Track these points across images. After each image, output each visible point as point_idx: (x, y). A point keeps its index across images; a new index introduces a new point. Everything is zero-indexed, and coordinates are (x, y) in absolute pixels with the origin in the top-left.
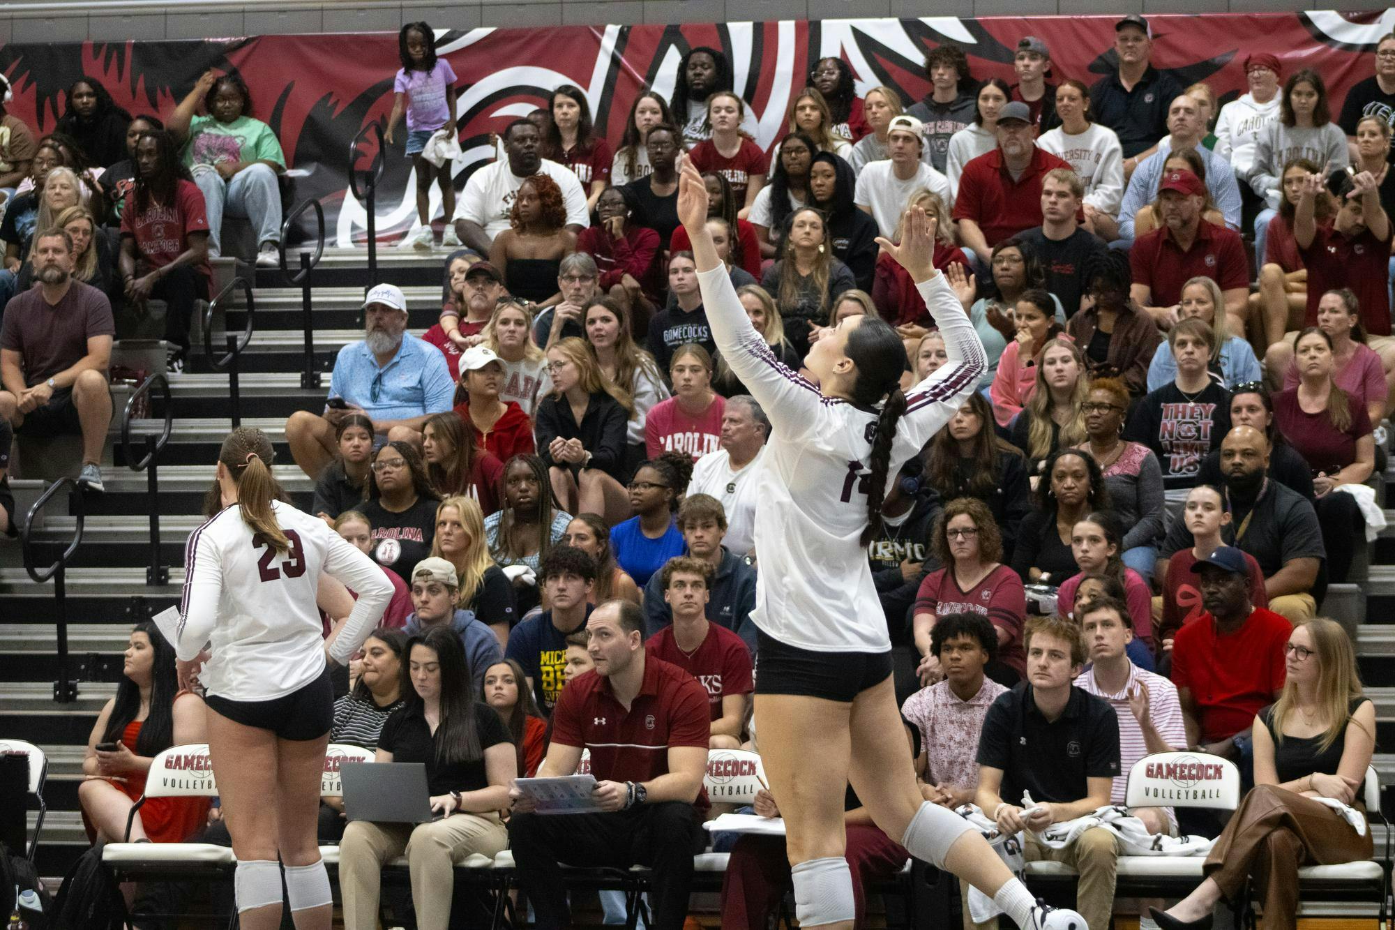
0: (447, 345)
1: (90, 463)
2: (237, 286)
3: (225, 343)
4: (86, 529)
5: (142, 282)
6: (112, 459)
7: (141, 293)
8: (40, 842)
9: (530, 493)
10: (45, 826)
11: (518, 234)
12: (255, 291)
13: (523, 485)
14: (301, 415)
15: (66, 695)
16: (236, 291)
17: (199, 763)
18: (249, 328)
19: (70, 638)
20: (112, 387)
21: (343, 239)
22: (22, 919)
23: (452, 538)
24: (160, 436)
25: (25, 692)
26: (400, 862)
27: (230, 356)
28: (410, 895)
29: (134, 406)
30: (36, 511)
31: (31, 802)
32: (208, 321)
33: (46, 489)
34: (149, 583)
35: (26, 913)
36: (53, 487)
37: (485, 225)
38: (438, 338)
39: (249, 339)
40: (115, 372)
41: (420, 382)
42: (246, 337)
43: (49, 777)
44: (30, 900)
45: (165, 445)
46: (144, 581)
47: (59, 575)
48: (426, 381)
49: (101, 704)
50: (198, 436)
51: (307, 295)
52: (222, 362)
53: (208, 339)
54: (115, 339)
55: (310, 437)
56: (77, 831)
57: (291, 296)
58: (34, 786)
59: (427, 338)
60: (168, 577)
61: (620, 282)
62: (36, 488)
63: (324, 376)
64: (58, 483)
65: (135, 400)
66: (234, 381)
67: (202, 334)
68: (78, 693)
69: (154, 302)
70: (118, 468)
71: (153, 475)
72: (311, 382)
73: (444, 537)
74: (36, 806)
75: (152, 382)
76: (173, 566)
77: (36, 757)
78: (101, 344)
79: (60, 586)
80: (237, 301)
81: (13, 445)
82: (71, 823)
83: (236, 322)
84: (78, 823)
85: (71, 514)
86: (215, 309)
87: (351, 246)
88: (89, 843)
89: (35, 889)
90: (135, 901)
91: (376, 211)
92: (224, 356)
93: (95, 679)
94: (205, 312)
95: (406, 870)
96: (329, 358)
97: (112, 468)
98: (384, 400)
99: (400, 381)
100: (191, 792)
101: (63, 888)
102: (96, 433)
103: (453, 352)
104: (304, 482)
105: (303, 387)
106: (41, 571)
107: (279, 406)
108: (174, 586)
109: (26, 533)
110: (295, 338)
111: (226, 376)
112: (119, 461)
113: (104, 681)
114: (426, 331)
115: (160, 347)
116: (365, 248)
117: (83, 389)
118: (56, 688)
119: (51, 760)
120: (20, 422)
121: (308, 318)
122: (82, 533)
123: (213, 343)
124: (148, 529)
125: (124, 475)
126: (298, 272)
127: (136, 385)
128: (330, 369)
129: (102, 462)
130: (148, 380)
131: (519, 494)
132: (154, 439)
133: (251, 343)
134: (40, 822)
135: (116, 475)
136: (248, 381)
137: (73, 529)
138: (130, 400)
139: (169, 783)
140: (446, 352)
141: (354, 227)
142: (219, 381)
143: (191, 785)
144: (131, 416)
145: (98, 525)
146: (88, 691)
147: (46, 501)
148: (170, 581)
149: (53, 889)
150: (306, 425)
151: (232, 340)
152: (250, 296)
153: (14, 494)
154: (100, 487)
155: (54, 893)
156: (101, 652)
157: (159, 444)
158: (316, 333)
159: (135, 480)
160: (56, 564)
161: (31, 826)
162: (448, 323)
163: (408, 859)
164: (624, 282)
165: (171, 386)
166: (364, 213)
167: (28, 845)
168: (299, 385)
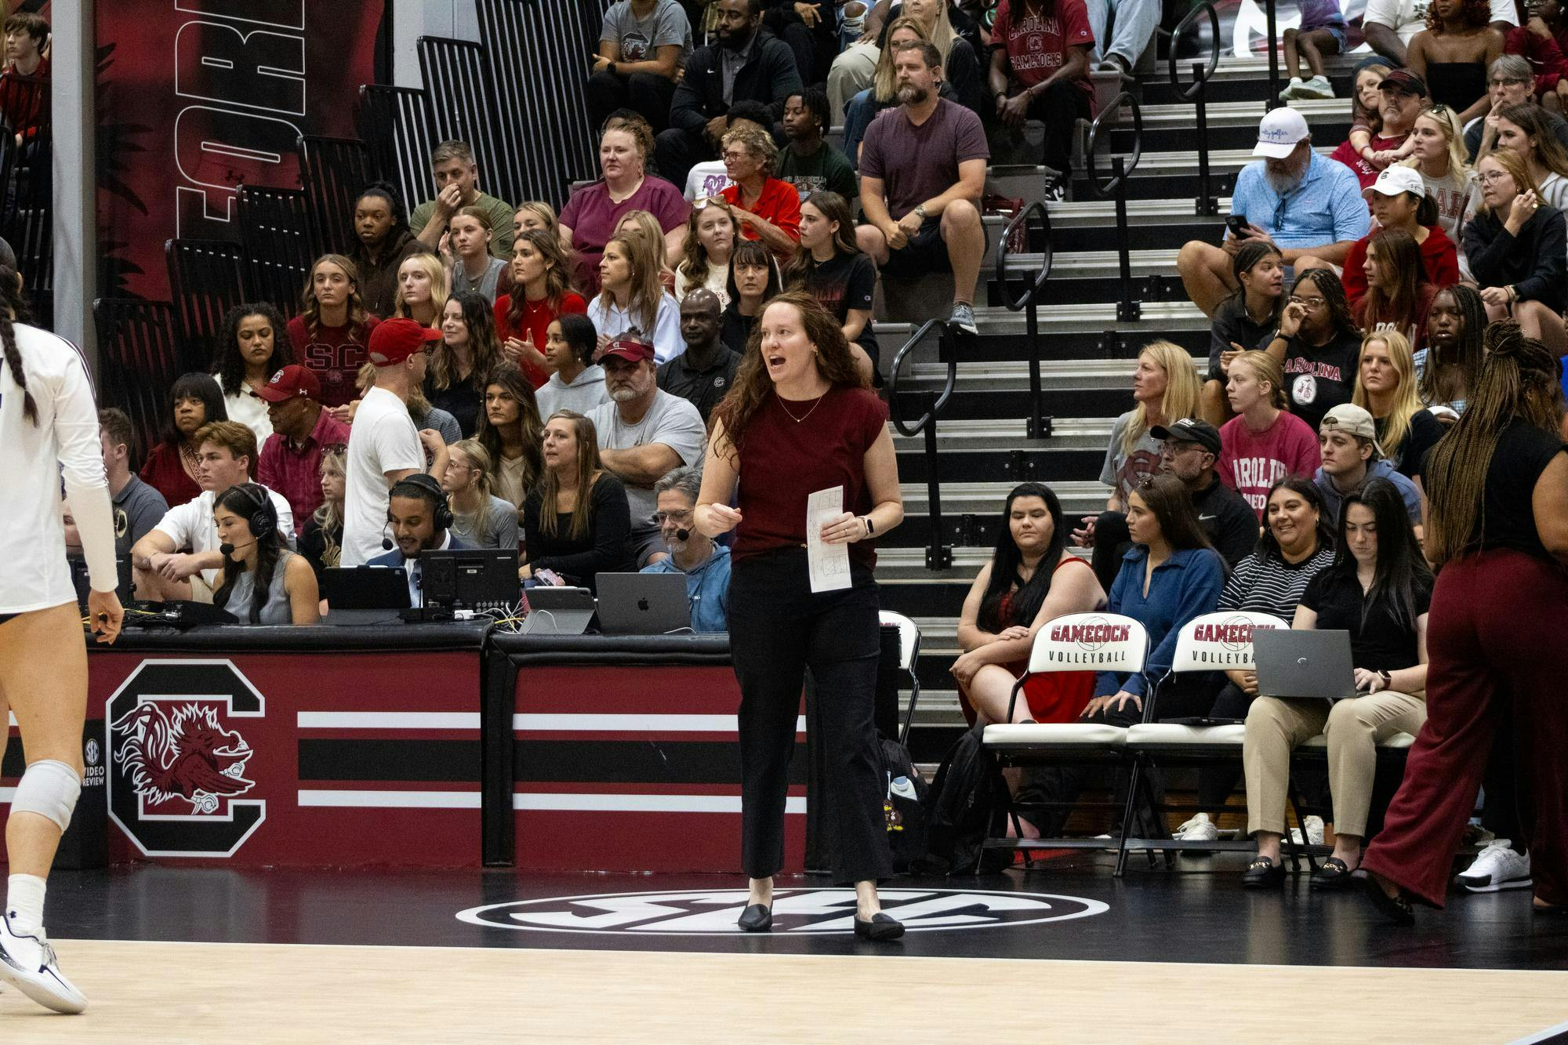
0: (1360, 164)
1: (961, 303)
2: (1124, 102)
3: (1110, 167)
4: (958, 377)
5: (1015, 102)
6: (986, 299)
7: (1015, 115)
8: (912, 725)
9: (1450, 328)
10: (918, 707)
11: (1436, 35)
12: (1143, 108)
13: (1444, 318)
14: (1194, 245)
15: (940, 561)
16: (1121, 109)
17: (1089, 633)
18: (1137, 149)
19: (942, 498)
20: (984, 218)
21: (1241, 49)
22: (895, 808)
23: (1379, 375)
24: (1040, 271)
25: (894, 559)
26: (1315, 742)
27: (1115, 181)
28: (1327, 779)
29: (1010, 239)
30: (903, 357)
31: (903, 680)
32: (1090, 142)
33: (914, 333)
34: (1030, 436)
35: (899, 802)
36: (921, 331)
37: (1396, 28)
38: (1349, 156)
39: (1137, 161)
40: (988, 201)
41: (1329, 207)
42: (1134, 159)
43: (922, 652)
44: (904, 788)
45: (1045, 282)
46: (1024, 434)
47: (930, 429)
48: (1335, 205)
49: (975, 571)
50: (1081, 271)
51: (1201, 112)
52: (1107, 188)
53: (1091, 163)
54: (988, 165)
55: (1204, 269)
56: (953, 712)
57: (1183, 113)
58: (906, 662)
59: (1336, 156)
60: (1051, 429)
61: (1554, 89)
62: (905, 332)
63: (1221, 201)
64: (926, 326)
65: (1011, 232)
66: (1121, 209)
67: (1084, 157)
68: (954, 559)
69: (1029, 122)
70: (993, 308)
71: (1032, 315)
72: (1207, 208)
73: (1370, 374)
74: (909, 685)
75: (1029, 212)
76: (1056, 417)
77: (908, 630)
78: (974, 169)
79: (931, 440)
80: (1122, 119)
81: (877, 287)
82: (945, 702)
83: (1122, 143)
84: (955, 703)
85: (941, 361)
86: (1098, 129)
87: (1250, 55)
88: (967, 725)
89: (909, 776)
90: (1020, 789)
91: (1278, 15)
92: (1110, 180)
93: (972, 543)
94: (1087, 133)
95: (1322, 752)
96: (1228, 180)
97: (986, 308)
98: (1289, 228)
99: (1306, 207)
100: (1080, 667)
101: (940, 776)
102: (968, 271)
103: (1366, 171)
104: (1201, 320)
105: (1199, 214)
106: (909, 424)
107: (1170, 236)
108: (1058, 438)
109: (892, 384)
110: (1188, 159)
111: (1112, 204)
112: (994, 301)
113: (981, 546)
114: (1335, 148)
115: (1037, 173)
116: (1265, 57)
117: (952, 221)
118: (928, 554)
119: (924, 634)
120: (886, 260)
121: (1204, 137)
122: (954, 381)
123: (1097, 167)
124: (1027, 375)
125: (999, 316)
126: (1191, 85)
127: (1011, 216)
128: (1229, 193)
129: (976, 303)
130: (1025, 210)
131: (1438, 328)
132: (1033, 274)
133: (1139, 166)
134: (913, 702)
135: (991, 316)
136: (1137, 208)
137: (945, 377)
138: (1006, 232)
139: (1056, 657)
140: (1358, 172)
141: (1253, 34)
142: (1103, 210)
143: (1080, 659)
144: (1006, 251)
145: (971, 371)
146: (964, 556)
147: (913, 346)
148: (1053, 434)
149: (929, 776)
150: (1201, 255)
151: (1118, 163)
152: (1137, 114)
153: (878, 339)
154: (974, 329)
155: (929, 781)
156: (977, 514)
157: (1038, 280)
158: (1212, 154)
159: (1011, 321)
160: (926, 416)
161: (903, 707)
162: (1359, 138)
163: (1326, 738)
164: (1559, 88)
165: (1051, 216)
166: (1264, 18)
167: (901, 727)
168: (1193, 212)
